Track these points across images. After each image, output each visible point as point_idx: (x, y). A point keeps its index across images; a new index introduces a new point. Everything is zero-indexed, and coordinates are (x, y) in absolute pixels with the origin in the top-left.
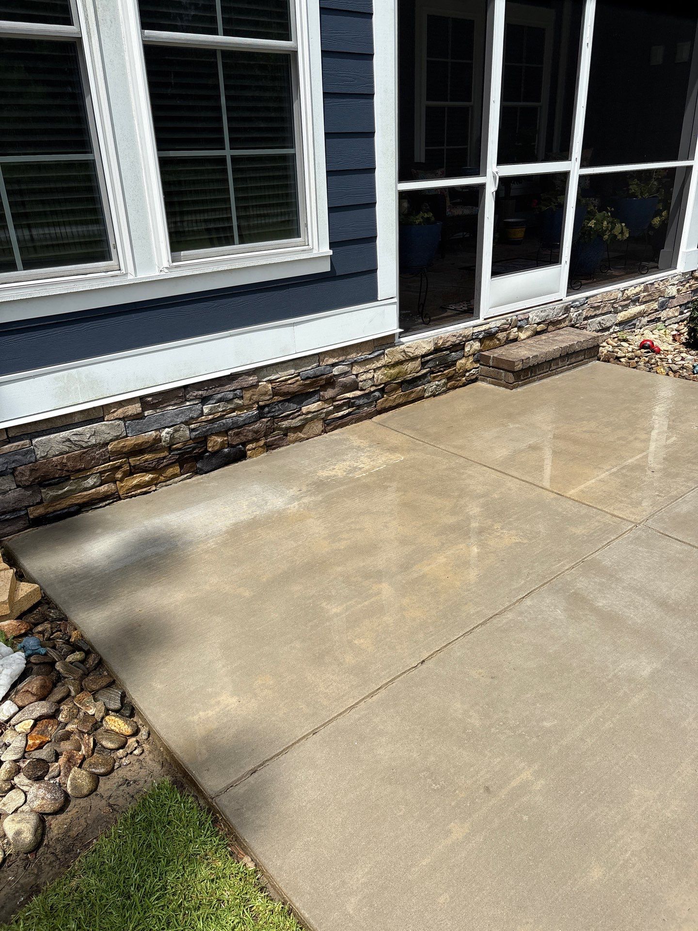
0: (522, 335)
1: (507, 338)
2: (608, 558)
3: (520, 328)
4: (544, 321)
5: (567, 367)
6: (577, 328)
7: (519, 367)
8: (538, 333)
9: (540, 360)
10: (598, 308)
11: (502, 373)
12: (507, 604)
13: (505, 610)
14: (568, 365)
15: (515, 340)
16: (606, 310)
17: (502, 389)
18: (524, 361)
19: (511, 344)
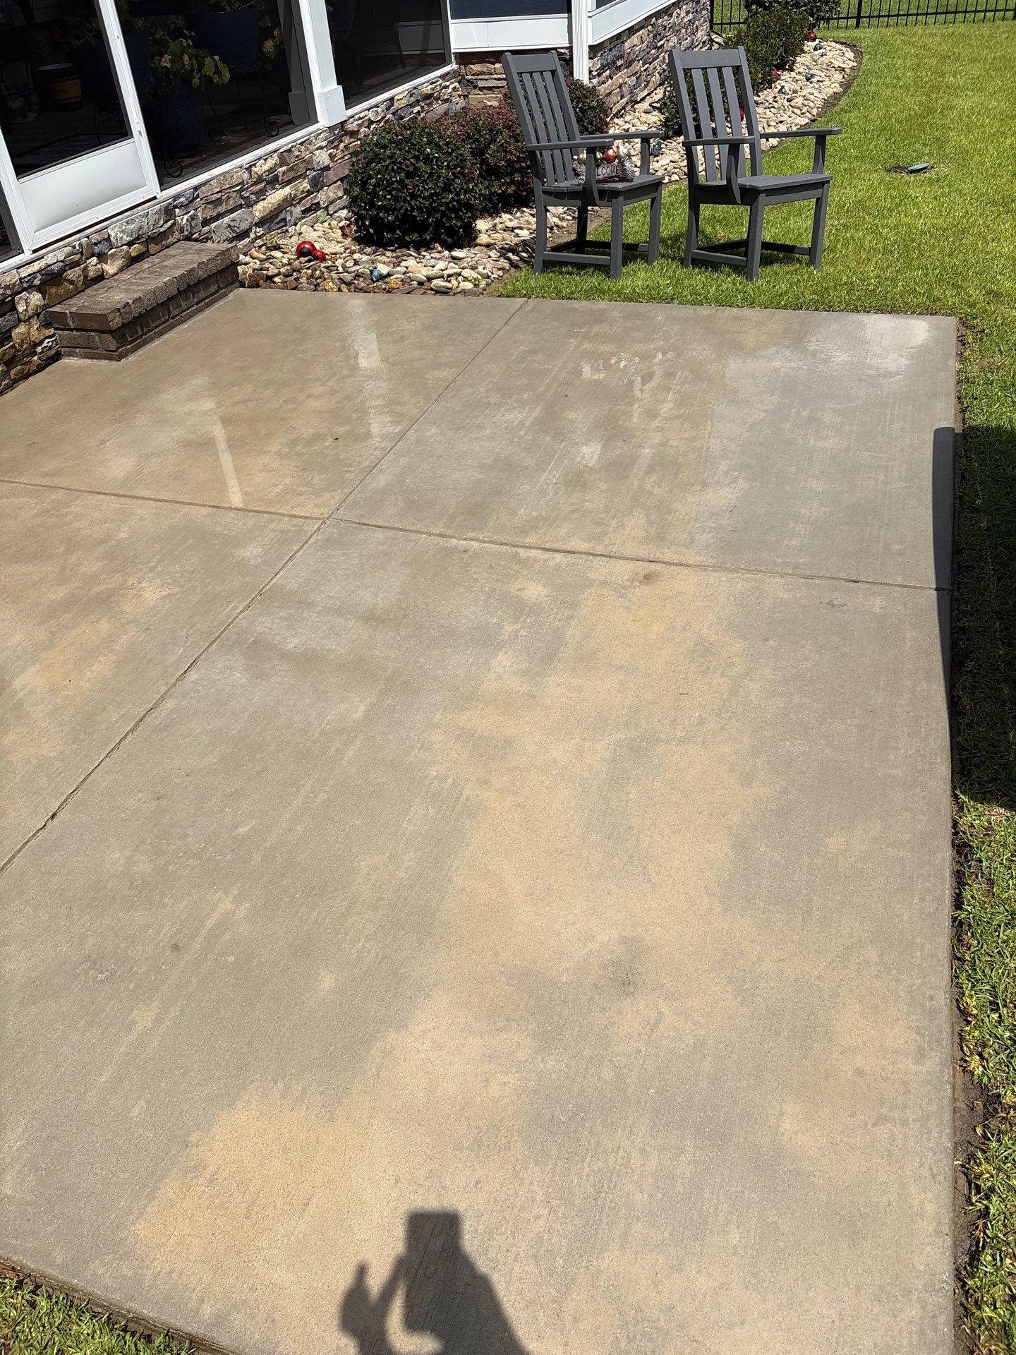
0: (110, 268)
1: (86, 277)
2: (292, 579)
3: (102, 257)
4: (137, 239)
5: (195, 307)
6: (196, 240)
7: (116, 322)
8: (133, 260)
9: (148, 304)
10: (218, 202)
11: (94, 337)
12: (164, 688)
13: (163, 698)
14: (197, 303)
15: (101, 277)
16: (232, 203)
17: (104, 362)
18: (122, 311)
19: (96, 286)
